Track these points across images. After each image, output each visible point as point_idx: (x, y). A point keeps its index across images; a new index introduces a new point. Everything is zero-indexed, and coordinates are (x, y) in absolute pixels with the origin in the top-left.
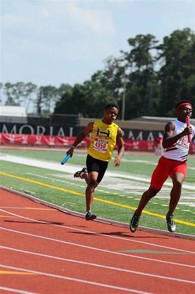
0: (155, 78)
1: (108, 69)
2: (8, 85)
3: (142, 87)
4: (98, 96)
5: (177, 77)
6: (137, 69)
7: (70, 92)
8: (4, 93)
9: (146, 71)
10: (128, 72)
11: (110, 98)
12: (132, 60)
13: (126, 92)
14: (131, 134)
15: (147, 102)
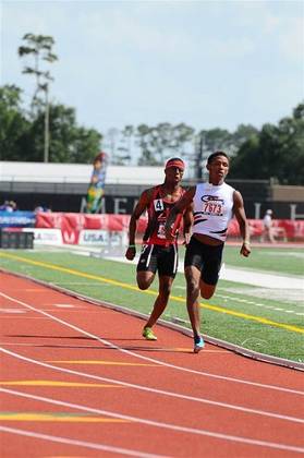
2: (144, 130)
7: (255, 139)
8: (136, 142)
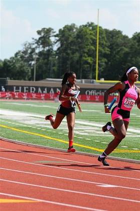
0: (54, 55)
1: (24, 50)
3: (46, 60)
4: (19, 66)
5: (68, 54)
6: (43, 49)
7: (2, 64)
9: (49, 51)
10: (37, 51)
11: (26, 67)
12: (39, 43)
13: (36, 63)
14: (40, 89)
15: (50, 70)
